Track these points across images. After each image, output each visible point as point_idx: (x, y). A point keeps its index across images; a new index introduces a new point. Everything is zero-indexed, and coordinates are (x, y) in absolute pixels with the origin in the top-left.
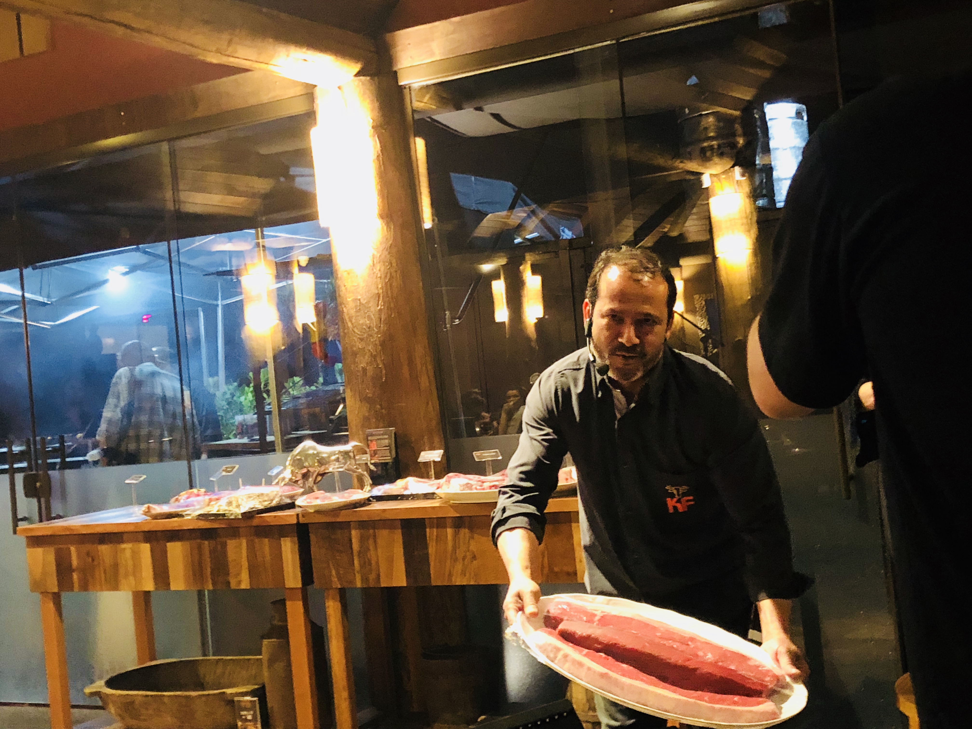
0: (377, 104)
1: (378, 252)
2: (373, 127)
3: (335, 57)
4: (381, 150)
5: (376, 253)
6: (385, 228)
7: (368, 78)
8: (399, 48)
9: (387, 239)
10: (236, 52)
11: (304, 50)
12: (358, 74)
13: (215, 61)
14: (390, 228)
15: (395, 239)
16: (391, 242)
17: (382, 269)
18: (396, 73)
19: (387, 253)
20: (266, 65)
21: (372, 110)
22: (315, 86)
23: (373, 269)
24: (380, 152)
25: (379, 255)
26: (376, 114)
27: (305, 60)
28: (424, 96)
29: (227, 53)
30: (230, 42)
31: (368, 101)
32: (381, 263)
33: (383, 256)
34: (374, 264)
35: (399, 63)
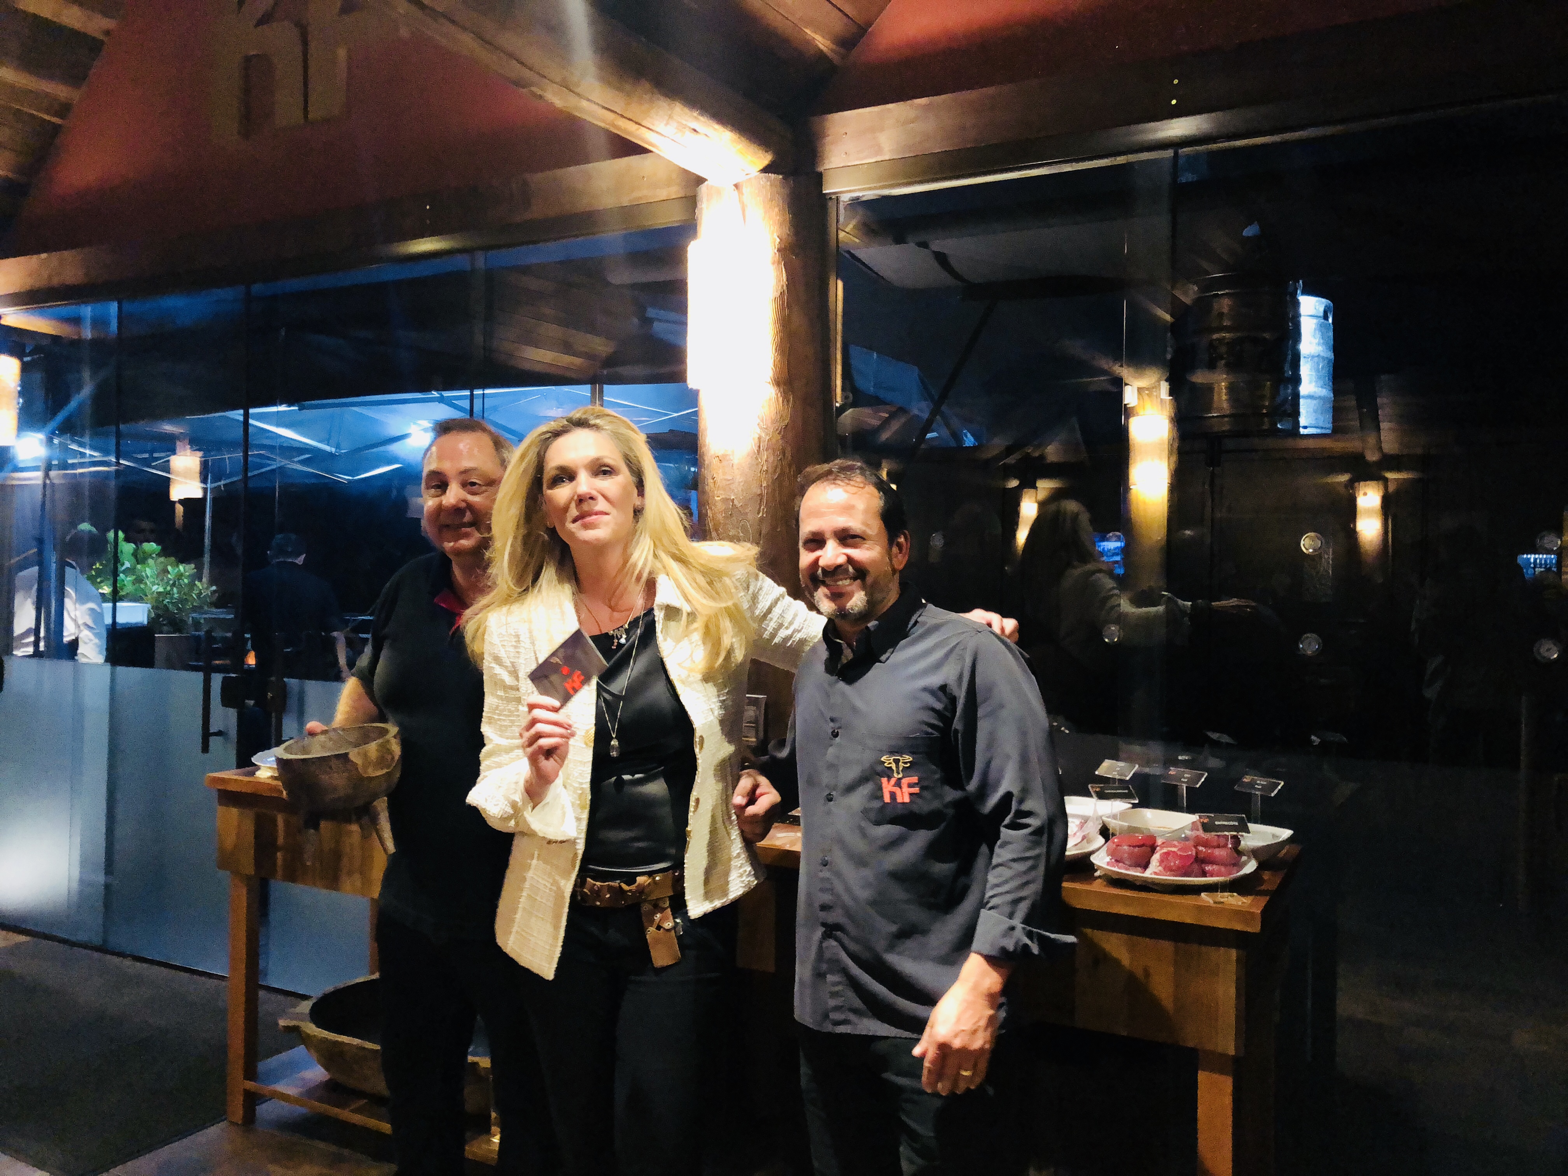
0: (788, 217)
1: (767, 434)
2: (779, 250)
3: (739, 136)
4: (787, 286)
5: (763, 435)
6: (781, 399)
7: (781, 177)
8: (828, 139)
9: (782, 416)
11: (695, 114)
12: (766, 170)
15: (793, 418)
16: (786, 422)
17: (771, 459)
18: (820, 175)
19: (780, 436)
21: (781, 225)
22: (700, 180)
23: (756, 458)
24: (785, 288)
25: (768, 438)
26: (786, 230)
27: (695, 130)
29: (578, 91)
31: (776, 210)
32: (770, 451)
33: (774, 441)
34: (759, 451)
35: (826, 161)
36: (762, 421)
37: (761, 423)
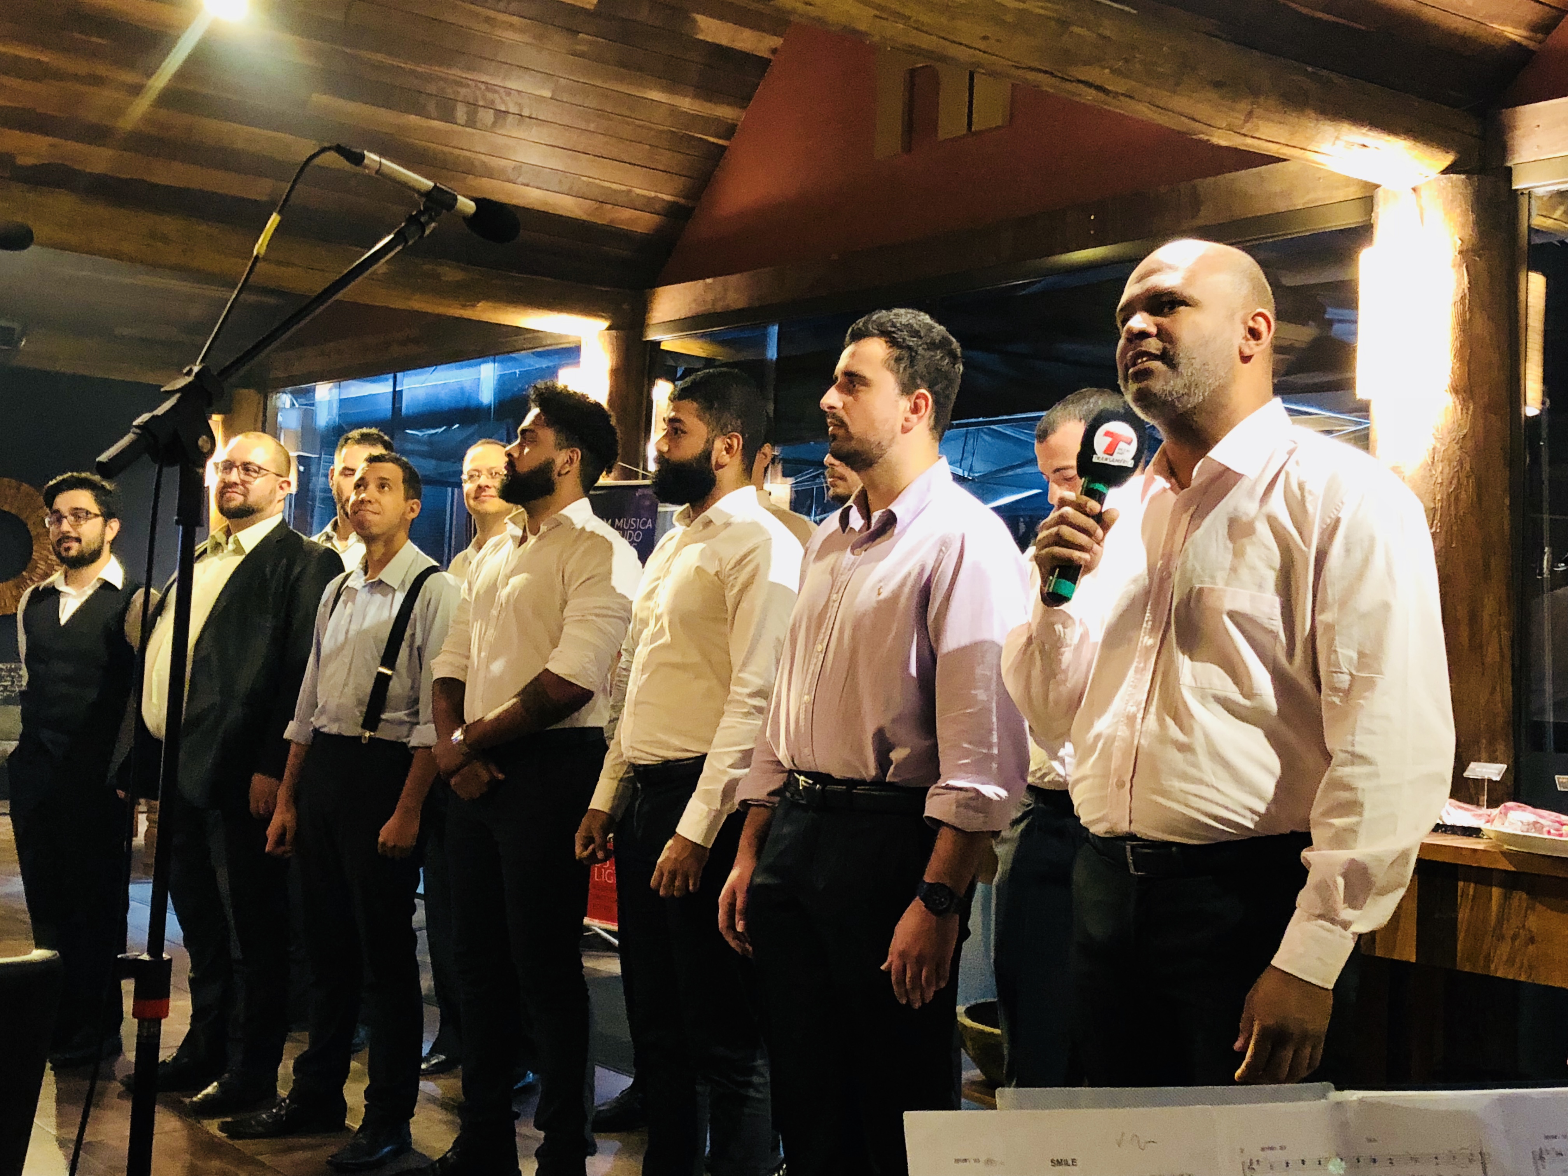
0: (1471, 217)
1: (1442, 444)
2: (1461, 252)
3: (1413, 142)
4: (1469, 288)
5: (1438, 445)
6: (1459, 408)
7: (1463, 177)
8: (1518, 133)
9: (1459, 425)
10: (1257, 130)
11: (1364, 130)
12: (1445, 172)
13: (1223, 143)
14: (1468, 409)
15: (1473, 428)
16: (1465, 431)
17: (1447, 470)
18: (1509, 170)
19: (1457, 446)
20: (1303, 151)
21: (1463, 226)
22: (1377, 186)
23: (1430, 470)
24: (1466, 291)
25: (1443, 449)
26: (1468, 232)
27: (1364, 146)
28: (1554, 209)
29: (1243, 131)
30: (1250, 115)
31: (1458, 210)
32: (1446, 462)
33: (1450, 452)
34: (1433, 463)
35: (1516, 156)
36: (1438, 430)
37: (1436, 433)
